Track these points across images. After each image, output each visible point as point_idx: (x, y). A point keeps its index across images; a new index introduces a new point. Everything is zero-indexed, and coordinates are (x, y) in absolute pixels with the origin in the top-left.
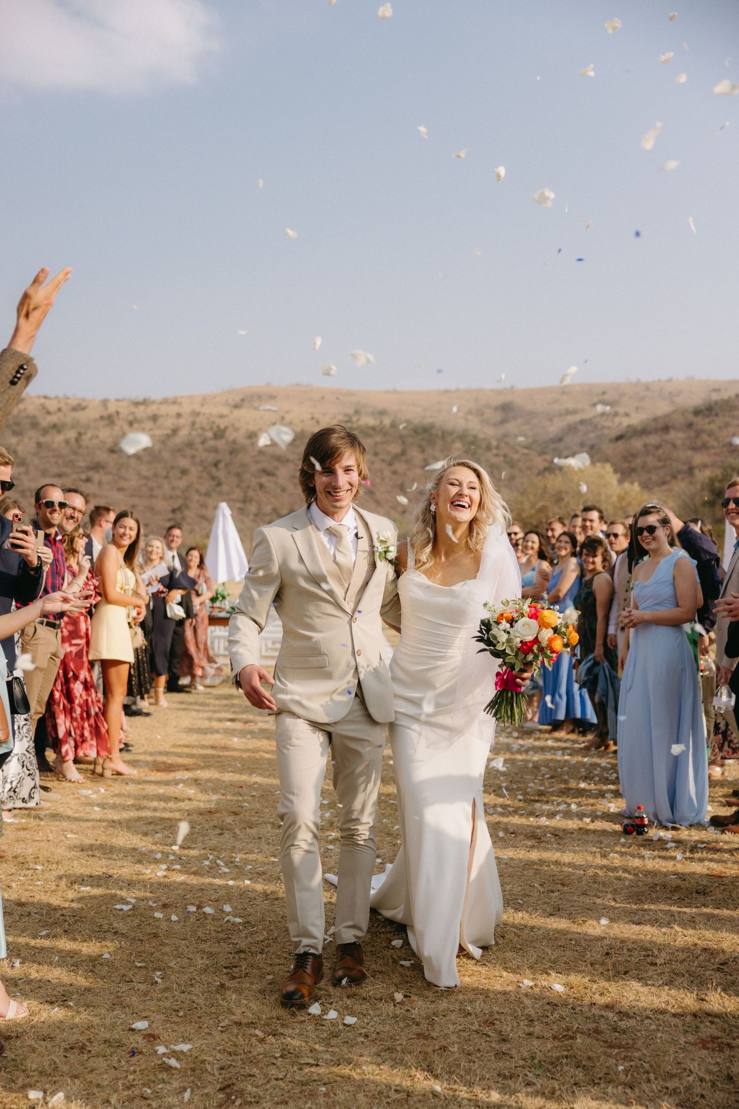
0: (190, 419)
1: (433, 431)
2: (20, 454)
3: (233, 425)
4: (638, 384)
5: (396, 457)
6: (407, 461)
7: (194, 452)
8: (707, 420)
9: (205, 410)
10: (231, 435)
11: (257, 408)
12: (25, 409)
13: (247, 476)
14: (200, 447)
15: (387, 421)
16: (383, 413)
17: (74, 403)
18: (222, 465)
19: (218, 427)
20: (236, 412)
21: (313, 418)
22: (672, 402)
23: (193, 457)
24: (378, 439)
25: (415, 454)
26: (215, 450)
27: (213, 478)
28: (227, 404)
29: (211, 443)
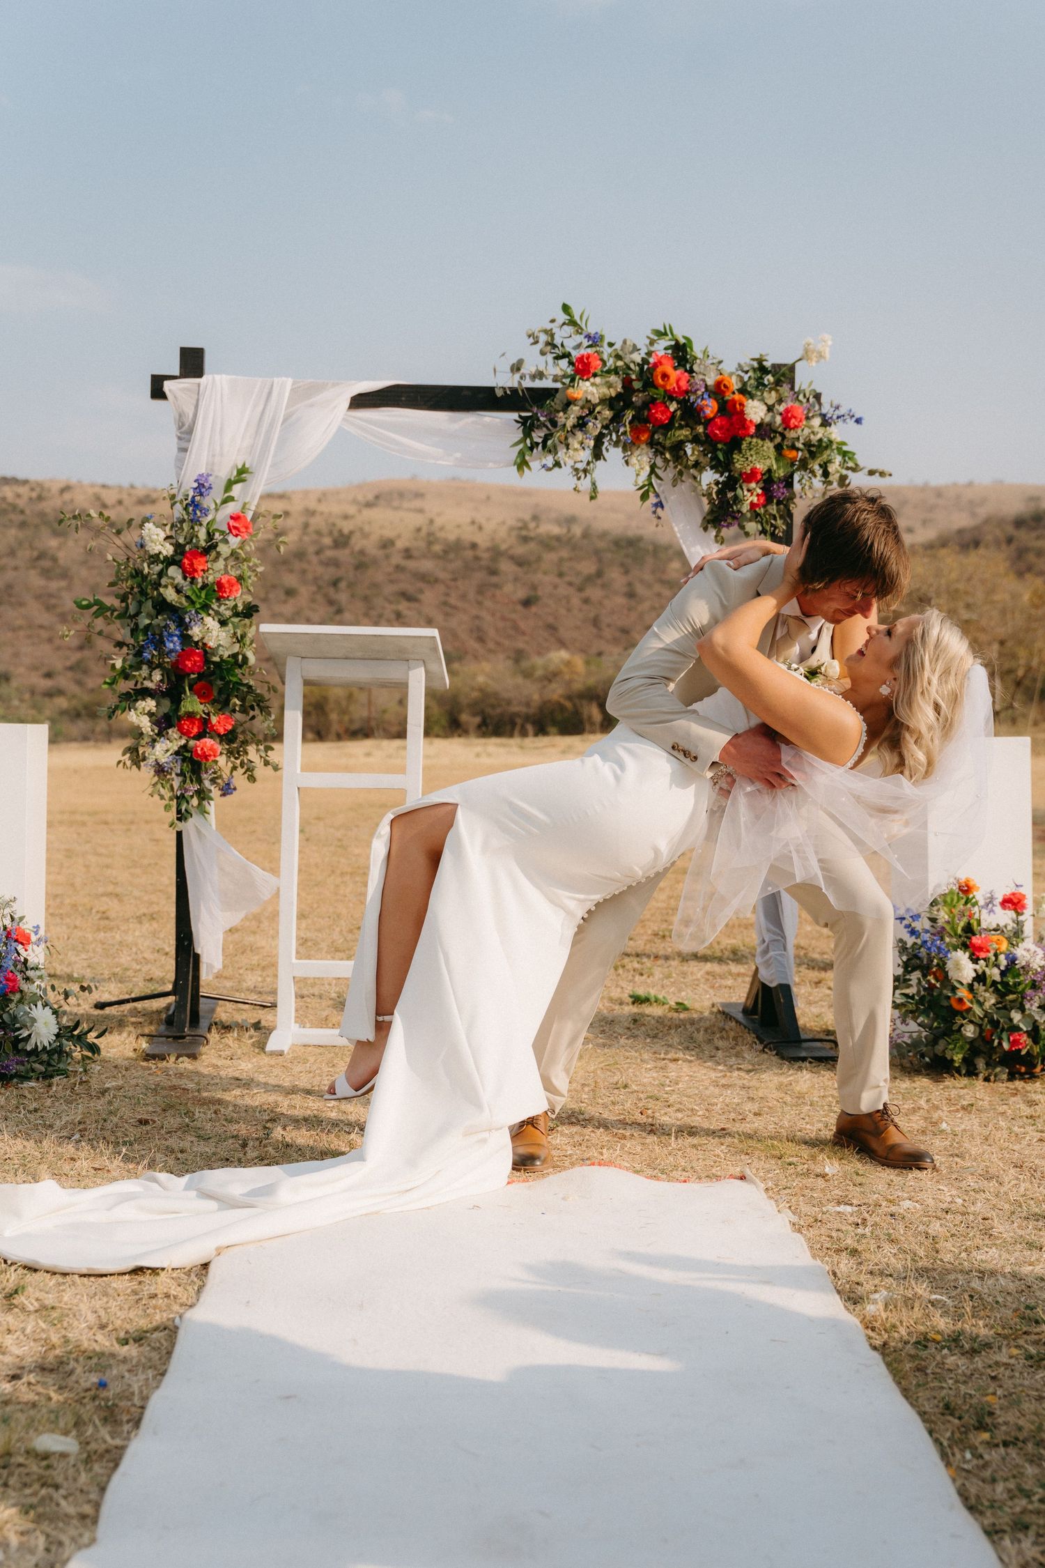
0: (302, 520)
1: (642, 545)
2: (61, 562)
3: (361, 530)
4: (924, 488)
5: (589, 579)
6: (604, 586)
7: (305, 566)
8: (1034, 534)
9: (323, 508)
10: (358, 543)
11: (396, 509)
12: (72, 501)
13: (378, 602)
14: (314, 559)
15: (577, 530)
16: (571, 520)
17: (141, 493)
18: (343, 585)
19: (340, 531)
20: (368, 514)
21: (473, 523)
22: (974, 515)
23: (304, 572)
24: (564, 553)
25: (615, 575)
26: (335, 563)
27: (331, 602)
28: (355, 501)
29: (330, 553)
